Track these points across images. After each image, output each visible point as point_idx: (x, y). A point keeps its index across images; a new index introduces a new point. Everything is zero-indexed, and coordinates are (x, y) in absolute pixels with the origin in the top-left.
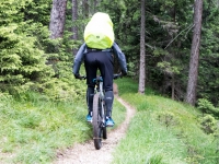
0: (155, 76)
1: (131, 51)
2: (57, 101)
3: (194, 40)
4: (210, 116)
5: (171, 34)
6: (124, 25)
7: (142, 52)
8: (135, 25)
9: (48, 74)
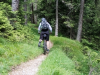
0: (63, 28)
1: (52, 16)
2: (14, 42)
3: (81, 12)
4: (87, 47)
5: (70, 8)
6: (49, 4)
7: (57, 16)
8: (54, 4)
9: (10, 29)
